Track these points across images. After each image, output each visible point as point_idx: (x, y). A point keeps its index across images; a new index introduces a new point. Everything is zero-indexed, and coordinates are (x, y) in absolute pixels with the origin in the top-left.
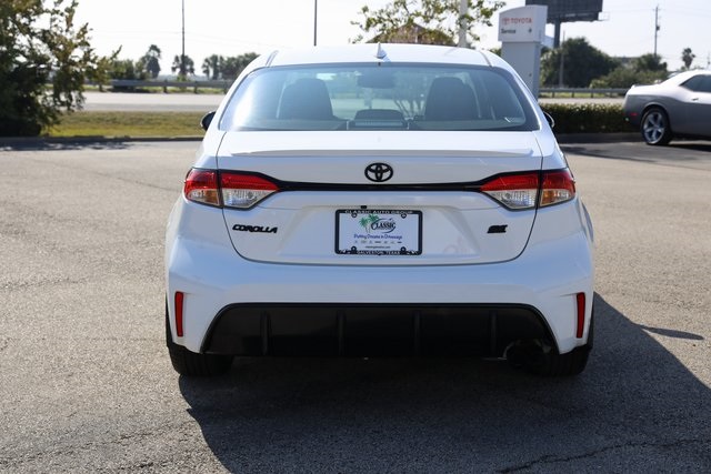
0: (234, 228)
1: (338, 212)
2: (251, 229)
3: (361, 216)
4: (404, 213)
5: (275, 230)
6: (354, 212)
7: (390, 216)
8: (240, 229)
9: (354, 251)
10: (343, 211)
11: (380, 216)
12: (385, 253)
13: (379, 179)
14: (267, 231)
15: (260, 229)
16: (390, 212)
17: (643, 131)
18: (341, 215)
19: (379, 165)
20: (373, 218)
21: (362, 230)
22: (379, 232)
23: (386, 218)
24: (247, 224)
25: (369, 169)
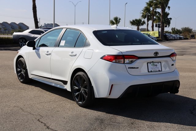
0: (128, 68)
1: (147, 63)
2: (133, 68)
3: (152, 64)
4: (158, 63)
5: (138, 68)
6: (150, 63)
7: (156, 63)
8: (130, 68)
9: (151, 71)
10: (149, 63)
11: (155, 63)
12: (157, 71)
13: (156, 55)
14: (136, 68)
15: (135, 68)
16: (156, 62)
17: (19, 44)
18: (148, 64)
19: (156, 52)
20: (153, 64)
21: (152, 67)
22: (155, 67)
23: (155, 64)
24: (132, 67)
25: (154, 53)
